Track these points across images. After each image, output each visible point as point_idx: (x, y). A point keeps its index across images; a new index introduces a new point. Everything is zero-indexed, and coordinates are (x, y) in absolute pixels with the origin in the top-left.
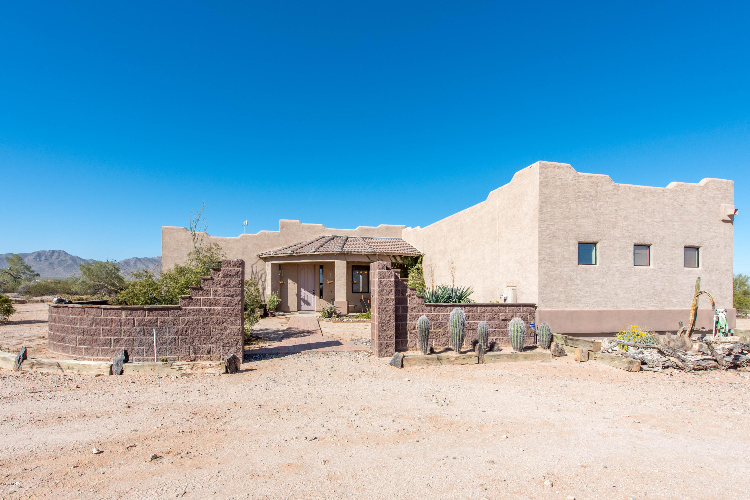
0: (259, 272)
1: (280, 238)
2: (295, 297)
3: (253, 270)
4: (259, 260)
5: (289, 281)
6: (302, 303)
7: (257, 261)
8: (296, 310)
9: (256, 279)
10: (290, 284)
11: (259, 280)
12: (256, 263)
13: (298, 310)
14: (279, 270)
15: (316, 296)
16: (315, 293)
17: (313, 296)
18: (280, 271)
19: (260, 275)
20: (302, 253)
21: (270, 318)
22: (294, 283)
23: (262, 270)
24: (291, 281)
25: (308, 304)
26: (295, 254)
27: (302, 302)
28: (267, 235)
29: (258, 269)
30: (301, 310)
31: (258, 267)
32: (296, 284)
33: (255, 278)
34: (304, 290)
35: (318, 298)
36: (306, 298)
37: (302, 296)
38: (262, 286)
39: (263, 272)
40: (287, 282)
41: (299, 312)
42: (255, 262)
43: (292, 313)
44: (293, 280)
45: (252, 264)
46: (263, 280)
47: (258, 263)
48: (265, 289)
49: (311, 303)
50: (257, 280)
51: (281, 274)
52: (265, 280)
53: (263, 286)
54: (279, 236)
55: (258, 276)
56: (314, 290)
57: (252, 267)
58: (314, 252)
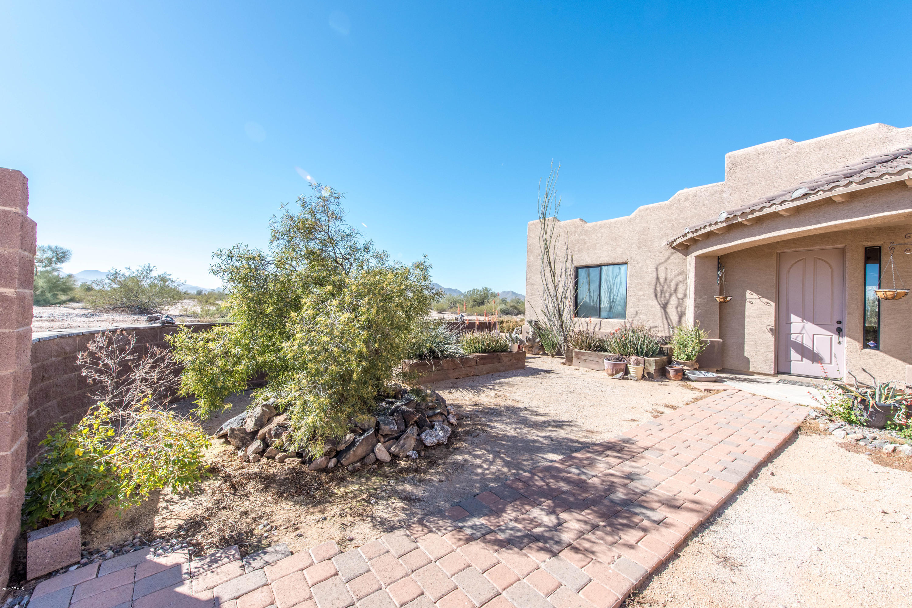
0: (671, 281)
1: (725, 195)
2: (770, 339)
3: (660, 276)
4: (673, 253)
5: (749, 295)
6: (794, 355)
7: (669, 258)
8: (772, 372)
9: (665, 293)
10: (750, 302)
11: (671, 295)
12: (666, 261)
13: (778, 373)
14: (718, 271)
15: (845, 340)
16: (845, 330)
17: (835, 337)
18: (720, 274)
19: (673, 285)
20: (761, 209)
21: (671, 383)
22: (764, 300)
23: (680, 274)
24: (755, 296)
25: (815, 358)
26: (740, 220)
27: (791, 349)
28: (691, 197)
29: (669, 272)
30: (789, 373)
31: (669, 268)
32: (773, 304)
33: (662, 292)
34: (799, 319)
35: (857, 345)
36: (807, 343)
37: (793, 337)
38: (677, 308)
39: (680, 278)
40: (744, 299)
41: (781, 376)
42: (663, 260)
43: (756, 376)
44: (762, 294)
45: (657, 263)
46: (680, 295)
47: (670, 260)
48: (685, 314)
49: (825, 355)
50: (667, 295)
51: (721, 278)
52: (685, 295)
53: (679, 309)
54: (724, 192)
55: (669, 287)
56: (839, 322)
57: (657, 269)
58: (806, 195)
